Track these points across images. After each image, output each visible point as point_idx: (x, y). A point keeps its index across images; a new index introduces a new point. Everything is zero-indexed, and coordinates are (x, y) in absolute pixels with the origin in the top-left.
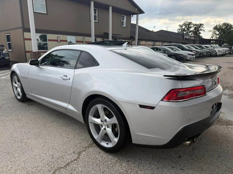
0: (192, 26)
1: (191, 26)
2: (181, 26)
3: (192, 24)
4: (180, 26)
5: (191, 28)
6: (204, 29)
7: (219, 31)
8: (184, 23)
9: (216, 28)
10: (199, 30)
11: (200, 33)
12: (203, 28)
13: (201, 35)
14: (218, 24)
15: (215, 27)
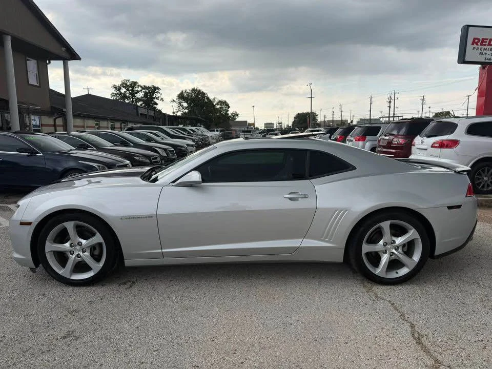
0: (140, 89)
1: (136, 89)
2: (118, 89)
3: (138, 86)
4: (115, 87)
5: (138, 94)
6: (162, 96)
7: (187, 102)
8: (123, 83)
9: (181, 96)
10: (154, 98)
11: (156, 104)
12: (159, 95)
13: (158, 107)
14: (184, 90)
15: (180, 94)
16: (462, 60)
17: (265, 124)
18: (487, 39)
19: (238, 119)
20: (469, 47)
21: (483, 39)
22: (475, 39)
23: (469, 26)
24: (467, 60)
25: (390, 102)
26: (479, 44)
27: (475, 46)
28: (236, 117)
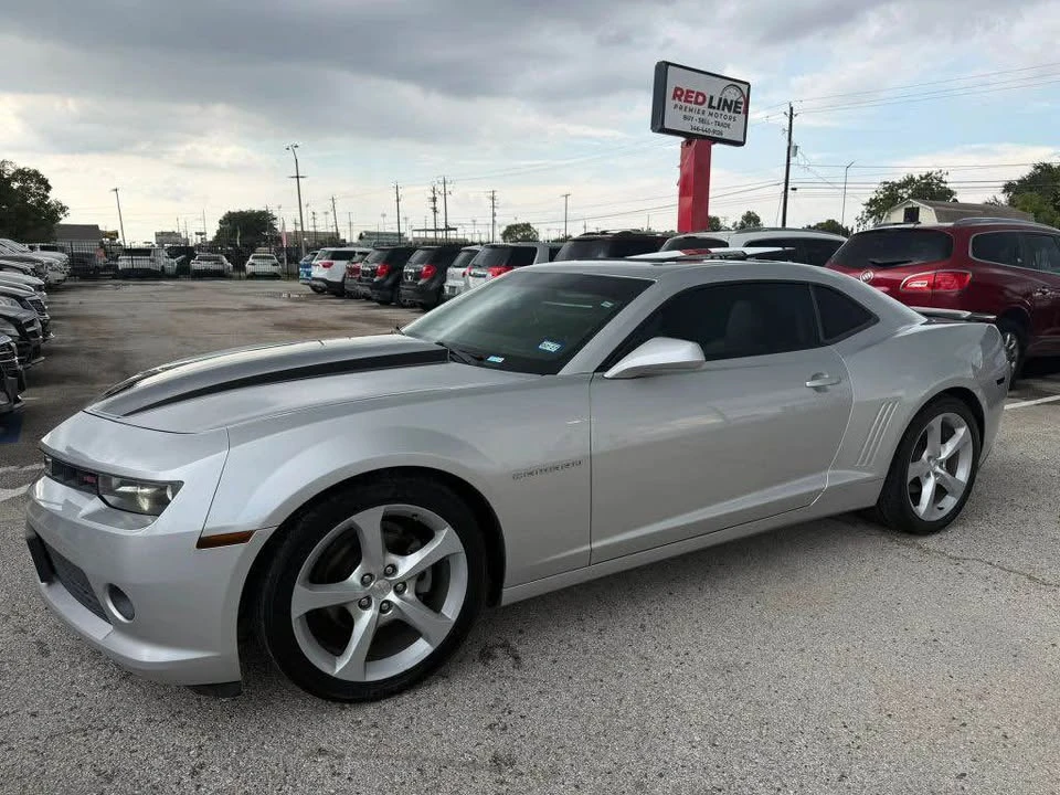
16: (659, 125)
17: (157, 235)
18: (693, 92)
19: (64, 221)
20: (670, 102)
21: (688, 92)
22: (677, 89)
23: (668, 64)
24: (667, 126)
25: (434, 200)
26: (683, 98)
27: (677, 101)
28: (61, 216)
